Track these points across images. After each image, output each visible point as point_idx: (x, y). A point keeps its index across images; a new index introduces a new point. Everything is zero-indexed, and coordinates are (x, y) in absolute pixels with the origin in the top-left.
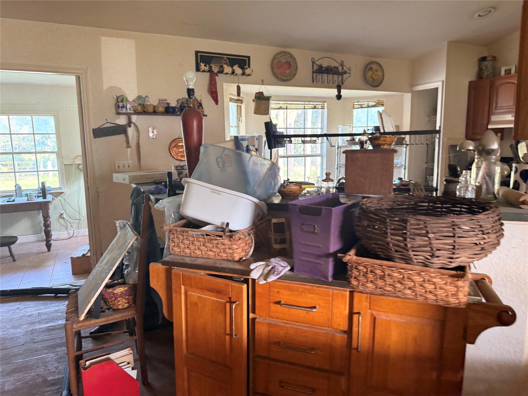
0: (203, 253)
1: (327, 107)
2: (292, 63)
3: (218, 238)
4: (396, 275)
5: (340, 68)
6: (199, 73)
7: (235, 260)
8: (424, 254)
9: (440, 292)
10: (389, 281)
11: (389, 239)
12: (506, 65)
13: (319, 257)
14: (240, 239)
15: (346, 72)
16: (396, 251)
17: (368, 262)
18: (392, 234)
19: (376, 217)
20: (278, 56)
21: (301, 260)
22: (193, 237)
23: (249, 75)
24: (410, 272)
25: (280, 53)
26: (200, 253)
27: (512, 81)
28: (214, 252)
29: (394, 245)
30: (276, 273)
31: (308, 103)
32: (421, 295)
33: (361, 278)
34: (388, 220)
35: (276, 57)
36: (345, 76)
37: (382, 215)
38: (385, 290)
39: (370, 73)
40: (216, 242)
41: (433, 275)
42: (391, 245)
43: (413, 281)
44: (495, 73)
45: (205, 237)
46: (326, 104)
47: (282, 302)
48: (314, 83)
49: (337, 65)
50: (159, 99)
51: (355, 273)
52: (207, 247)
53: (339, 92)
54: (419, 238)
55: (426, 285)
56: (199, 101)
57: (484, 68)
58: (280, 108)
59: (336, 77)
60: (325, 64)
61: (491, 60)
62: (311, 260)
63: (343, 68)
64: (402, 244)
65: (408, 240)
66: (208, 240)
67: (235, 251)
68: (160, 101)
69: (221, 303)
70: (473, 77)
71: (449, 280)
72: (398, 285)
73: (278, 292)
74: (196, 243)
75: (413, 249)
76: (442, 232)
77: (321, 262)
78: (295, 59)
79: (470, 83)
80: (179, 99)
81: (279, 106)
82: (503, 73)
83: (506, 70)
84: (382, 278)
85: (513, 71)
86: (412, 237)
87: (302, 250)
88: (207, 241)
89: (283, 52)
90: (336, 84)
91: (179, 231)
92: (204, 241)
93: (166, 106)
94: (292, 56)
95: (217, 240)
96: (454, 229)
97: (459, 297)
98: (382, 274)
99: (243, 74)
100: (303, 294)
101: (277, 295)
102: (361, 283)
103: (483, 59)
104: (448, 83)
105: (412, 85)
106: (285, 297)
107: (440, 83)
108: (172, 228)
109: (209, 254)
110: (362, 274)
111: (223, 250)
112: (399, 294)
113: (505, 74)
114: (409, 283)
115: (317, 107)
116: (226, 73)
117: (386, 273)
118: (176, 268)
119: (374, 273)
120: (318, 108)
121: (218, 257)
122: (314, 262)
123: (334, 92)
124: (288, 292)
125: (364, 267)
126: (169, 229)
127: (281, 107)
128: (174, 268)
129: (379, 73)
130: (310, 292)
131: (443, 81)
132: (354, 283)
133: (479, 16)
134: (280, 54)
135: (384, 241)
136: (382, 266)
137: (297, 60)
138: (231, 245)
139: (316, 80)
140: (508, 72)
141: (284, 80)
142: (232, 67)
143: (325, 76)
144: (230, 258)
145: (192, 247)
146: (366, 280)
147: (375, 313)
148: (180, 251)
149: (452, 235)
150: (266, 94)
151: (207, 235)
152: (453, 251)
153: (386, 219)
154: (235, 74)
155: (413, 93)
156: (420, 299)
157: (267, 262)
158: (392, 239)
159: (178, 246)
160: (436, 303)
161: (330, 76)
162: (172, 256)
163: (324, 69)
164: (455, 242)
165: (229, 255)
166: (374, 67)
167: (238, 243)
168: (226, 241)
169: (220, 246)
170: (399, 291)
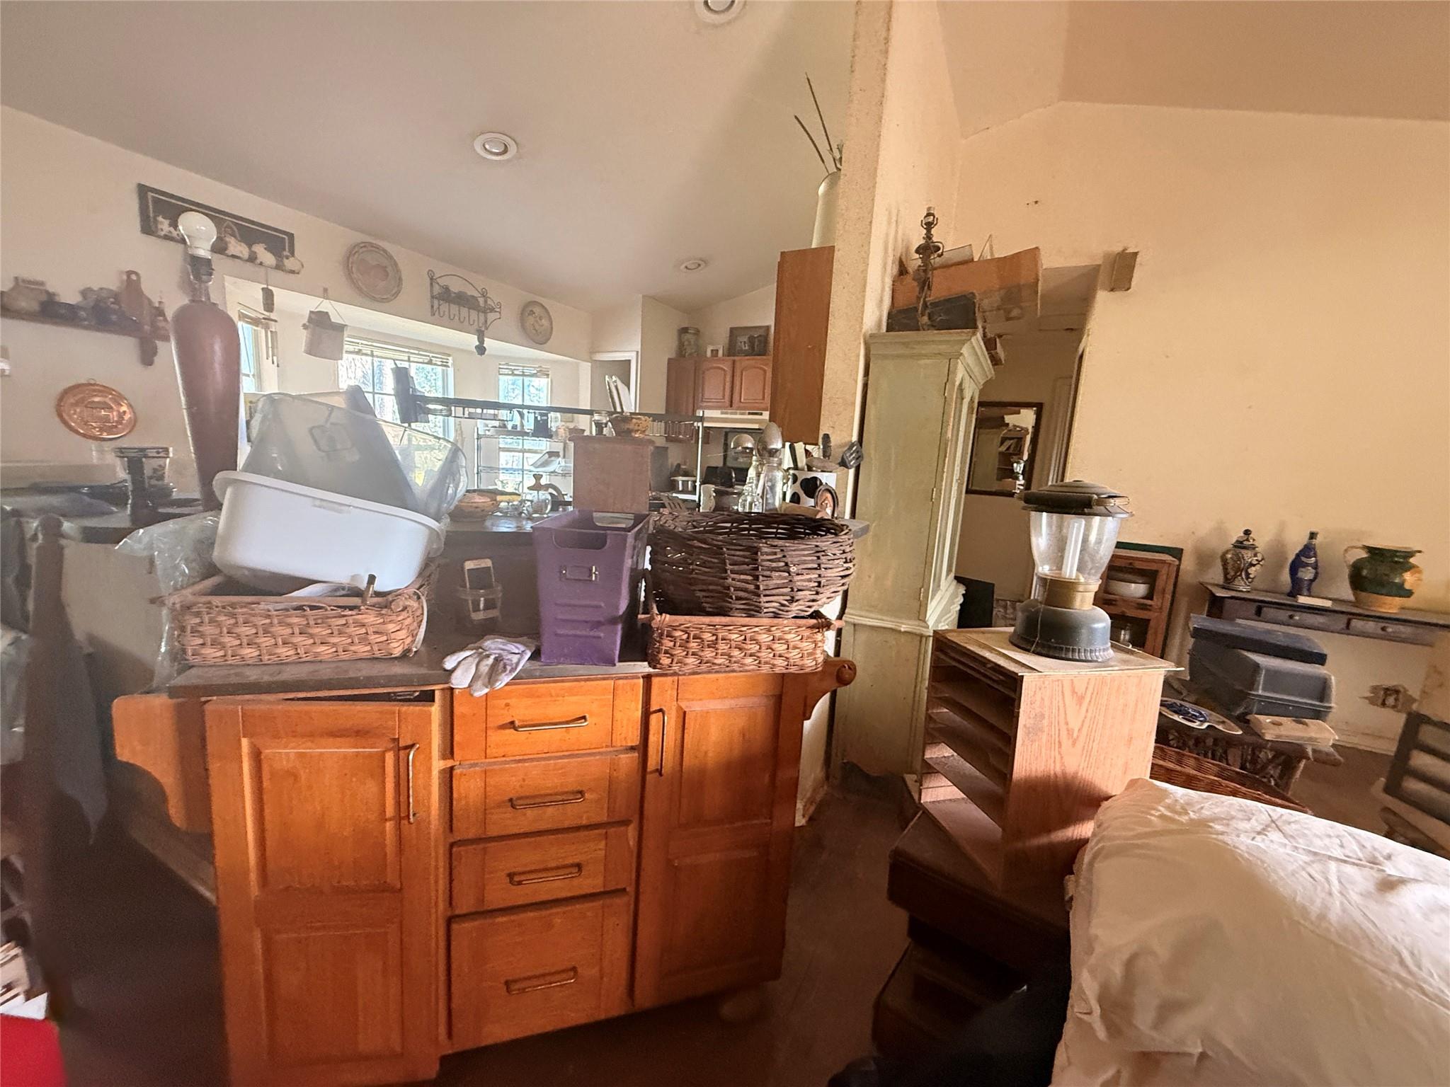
0: (299, 651)
1: (453, 364)
2: (389, 269)
3: (348, 612)
4: (734, 636)
5: (481, 300)
6: (151, 239)
7: (393, 656)
8: (781, 599)
9: (794, 654)
10: (722, 647)
11: (730, 580)
12: (711, 344)
13: (598, 625)
14: (405, 608)
15: (492, 310)
16: (738, 598)
17: (690, 622)
18: (733, 572)
19: (704, 546)
20: (361, 251)
21: (556, 635)
22: (268, 617)
23: (293, 272)
24: (757, 629)
25: (365, 245)
26: (292, 652)
27: (721, 366)
28: (334, 645)
29: (737, 589)
30: (509, 668)
31: (417, 352)
32: (766, 663)
33: (678, 652)
34: (725, 549)
35: (356, 249)
36: (491, 316)
37: (715, 542)
38: (713, 664)
39: (531, 320)
40: (343, 621)
41: (787, 629)
42: (732, 589)
43: (758, 643)
44: (700, 354)
45: (308, 612)
46: (450, 358)
47: (517, 723)
48: (434, 316)
49: (476, 294)
50: (16, 279)
51: (668, 643)
52: (312, 636)
53: (481, 341)
54: (777, 574)
55: (776, 646)
56: (157, 305)
57: (686, 343)
58: (359, 352)
59: (474, 314)
60: (456, 286)
61: (694, 334)
62: (578, 633)
63: (486, 302)
64: (752, 587)
65: (761, 578)
66: (315, 619)
67: (393, 636)
68: (21, 284)
69: (370, 755)
70: (673, 356)
71: (807, 633)
72: (736, 653)
73: (507, 705)
74: (277, 629)
75: (768, 592)
76: (805, 562)
77: (602, 635)
78: (396, 264)
79: (670, 360)
80: (90, 289)
81: (357, 348)
82: (709, 354)
83: (712, 351)
84: (713, 645)
85: (720, 353)
86: (768, 573)
87: (560, 617)
88: (312, 622)
89: (372, 245)
90: (475, 326)
91: (220, 605)
92: (306, 622)
93: (44, 298)
94: (391, 257)
95: (344, 616)
96: (818, 558)
97: (817, 656)
98: (714, 638)
99: (279, 267)
100: (561, 698)
101: (505, 712)
102: (675, 661)
103: (684, 331)
104: (644, 355)
105: (593, 351)
106: (521, 710)
107: (634, 354)
108: (191, 598)
109: (318, 650)
110: (678, 644)
111: (359, 639)
112: (735, 666)
113: (712, 356)
114: (753, 646)
115: (434, 362)
116: (234, 256)
117: (720, 636)
118: (215, 698)
119: (700, 638)
120: (435, 364)
121: (343, 656)
122: (586, 637)
123: (473, 340)
124: (529, 701)
125: (683, 631)
126: (181, 602)
127: (360, 350)
128: (210, 700)
129: (545, 322)
130: (571, 692)
131: (637, 352)
132: (665, 661)
133: (686, 267)
134: (365, 247)
135: (720, 585)
136: (715, 626)
137: (401, 266)
138: (384, 623)
139: (439, 313)
140: (715, 352)
141: (374, 299)
142: (250, 246)
143: (454, 308)
144: (378, 654)
145: (265, 641)
146: (685, 653)
147: (684, 705)
148: (225, 656)
149: (816, 566)
150: (335, 319)
151: (312, 608)
152: (819, 589)
153: (722, 549)
154: (258, 261)
155: (594, 362)
156: (765, 669)
157: (477, 649)
158: (733, 579)
159: (214, 643)
160: (785, 671)
161: (464, 311)
162: (193, 671)
163: (453, 295)
164: (820, 576)
165: (376, 648)
166: (537, 310)
167: (400, 618)
168: (370, 618)
169: (351, 630)
170: (735, 662)
